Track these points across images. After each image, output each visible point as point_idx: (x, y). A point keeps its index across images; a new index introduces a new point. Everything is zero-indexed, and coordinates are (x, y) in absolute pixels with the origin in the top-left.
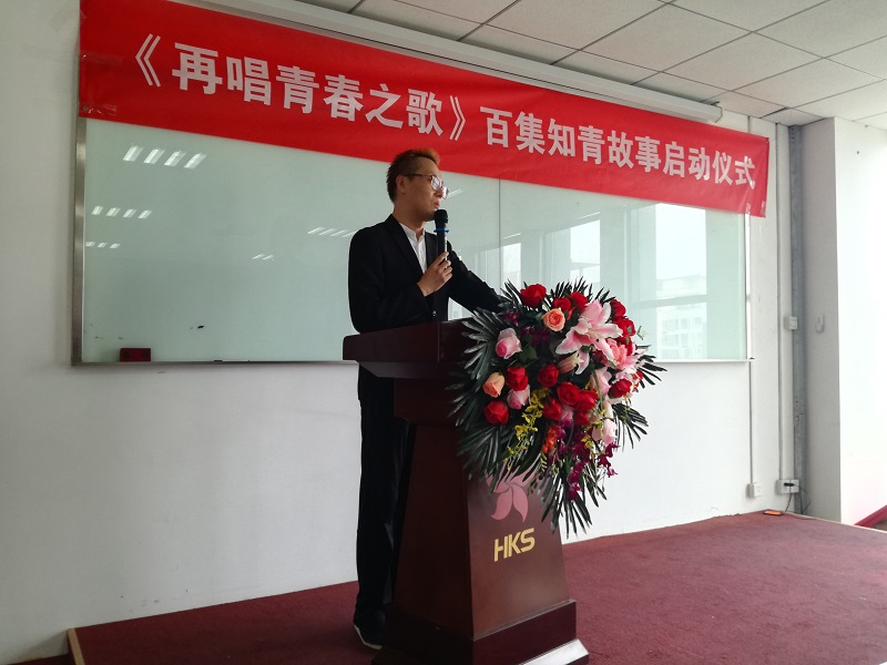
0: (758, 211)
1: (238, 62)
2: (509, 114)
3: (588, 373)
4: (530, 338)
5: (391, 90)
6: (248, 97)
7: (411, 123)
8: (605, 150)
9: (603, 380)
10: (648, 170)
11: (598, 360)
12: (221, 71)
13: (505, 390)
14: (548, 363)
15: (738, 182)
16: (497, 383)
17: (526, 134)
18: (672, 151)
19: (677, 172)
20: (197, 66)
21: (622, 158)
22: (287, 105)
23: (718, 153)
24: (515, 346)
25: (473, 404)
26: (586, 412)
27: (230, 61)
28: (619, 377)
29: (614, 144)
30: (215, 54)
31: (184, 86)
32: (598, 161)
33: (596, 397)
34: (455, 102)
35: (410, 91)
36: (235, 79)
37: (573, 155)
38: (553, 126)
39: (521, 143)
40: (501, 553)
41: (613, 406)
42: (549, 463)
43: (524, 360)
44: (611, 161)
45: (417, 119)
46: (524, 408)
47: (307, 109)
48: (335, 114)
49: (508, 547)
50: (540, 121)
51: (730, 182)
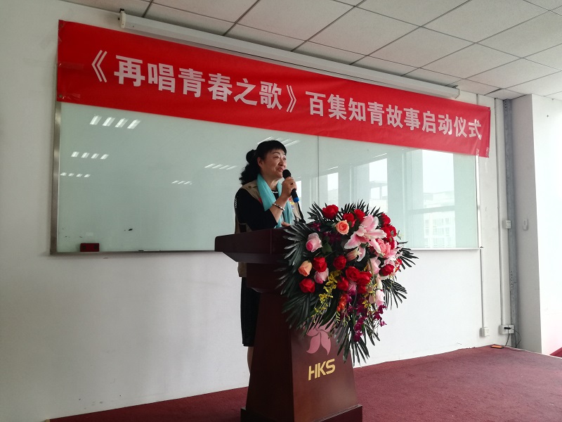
0: (484, 154)
1: (155, 66)
2: (324, 96)
3: (365, 261)
4: (328, 239)
5: (250, 83)
6: (161, 88)
7: (262, 103)
8: (384, 117)
9: (375, 265)
10: (412, 129)
11: (371, 252)
12: (144, 72)
13: (313, 272)
14: (340, 255)
15: (470, 136)
16: (307, 267)
17: (335, 107)
18: (427, 117)
19: (431, 130)
20: (129, 70)
21: (395, 121)
22: (185, 93)
23: (457, 118)
24: (318, 244)
25: (292, 280)
26: (365, 285)
27: (150, 66)
28: (386, 262)
29: (390, 113)
30: (141, 62)
31: (121, 81)
32: (380, 124)
33: (370, 275)
34: (290, 89)
35: (262, 83)
36: (153, 77)
37: (364, 120)
38: (352, 102)
39: (332, 113)
40: (313, 375)
41: (382, 281)
42: (342, 318)
43: (325, 252)
44: (389, 122)
45: (266, 100)
46: (325, 283)
47: (198, 95)
48: (214, 97)
49: (317, 371)
50: (343, 100)
51: (465, 135)
